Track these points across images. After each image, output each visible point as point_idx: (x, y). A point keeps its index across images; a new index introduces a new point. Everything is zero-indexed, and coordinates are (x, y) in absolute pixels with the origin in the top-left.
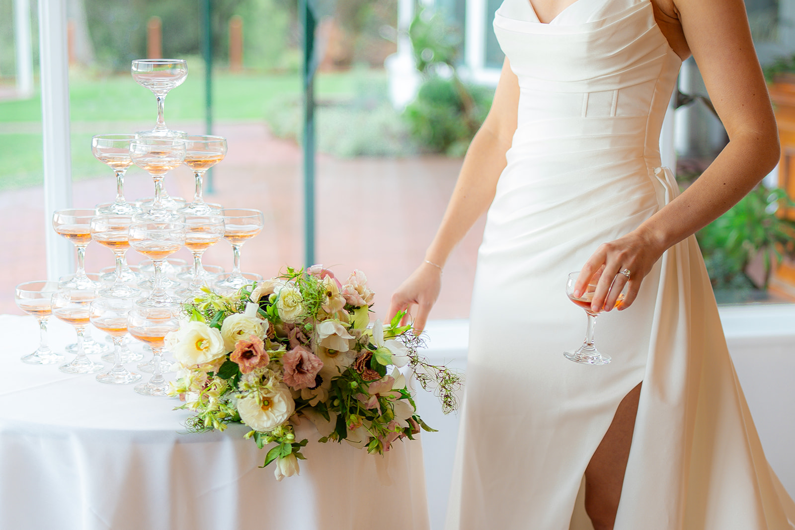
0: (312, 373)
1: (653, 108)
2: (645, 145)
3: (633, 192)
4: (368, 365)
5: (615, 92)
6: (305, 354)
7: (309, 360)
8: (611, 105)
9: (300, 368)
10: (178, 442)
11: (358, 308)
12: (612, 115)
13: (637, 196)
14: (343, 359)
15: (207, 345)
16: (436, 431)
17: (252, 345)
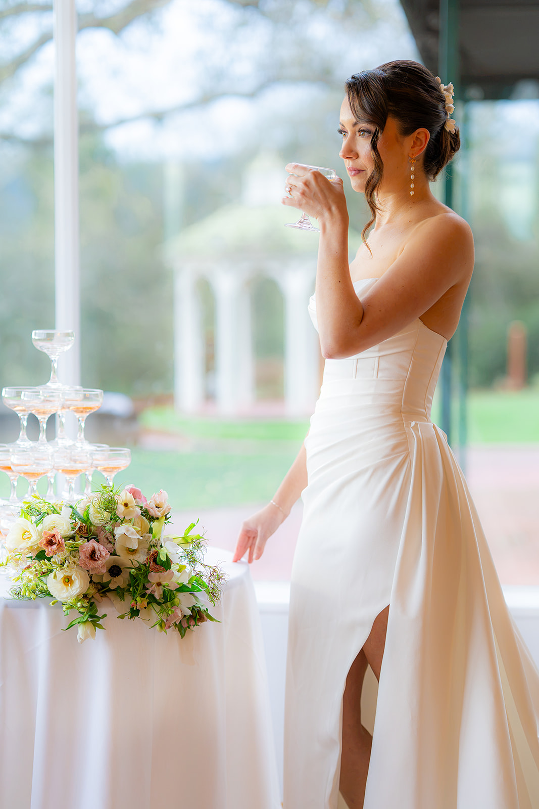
0: (101, 560)
1: (411, 374)
2: (402, 404)
3: (388, 439)
4: (155, 561)
5: (377, 359)
6: (96, 545)
7: (99, 550)
8: (374, 369)
9: (93, 555)
10: (6, 606)
11: (157, 519)
12: (375, 377)
13: (392, 442)
14: (140, 556)
15: (29, 536)
16: (219, 622)
17: (54, 535)
